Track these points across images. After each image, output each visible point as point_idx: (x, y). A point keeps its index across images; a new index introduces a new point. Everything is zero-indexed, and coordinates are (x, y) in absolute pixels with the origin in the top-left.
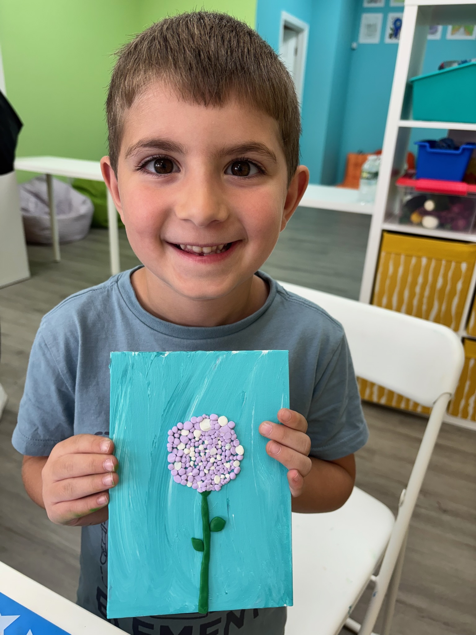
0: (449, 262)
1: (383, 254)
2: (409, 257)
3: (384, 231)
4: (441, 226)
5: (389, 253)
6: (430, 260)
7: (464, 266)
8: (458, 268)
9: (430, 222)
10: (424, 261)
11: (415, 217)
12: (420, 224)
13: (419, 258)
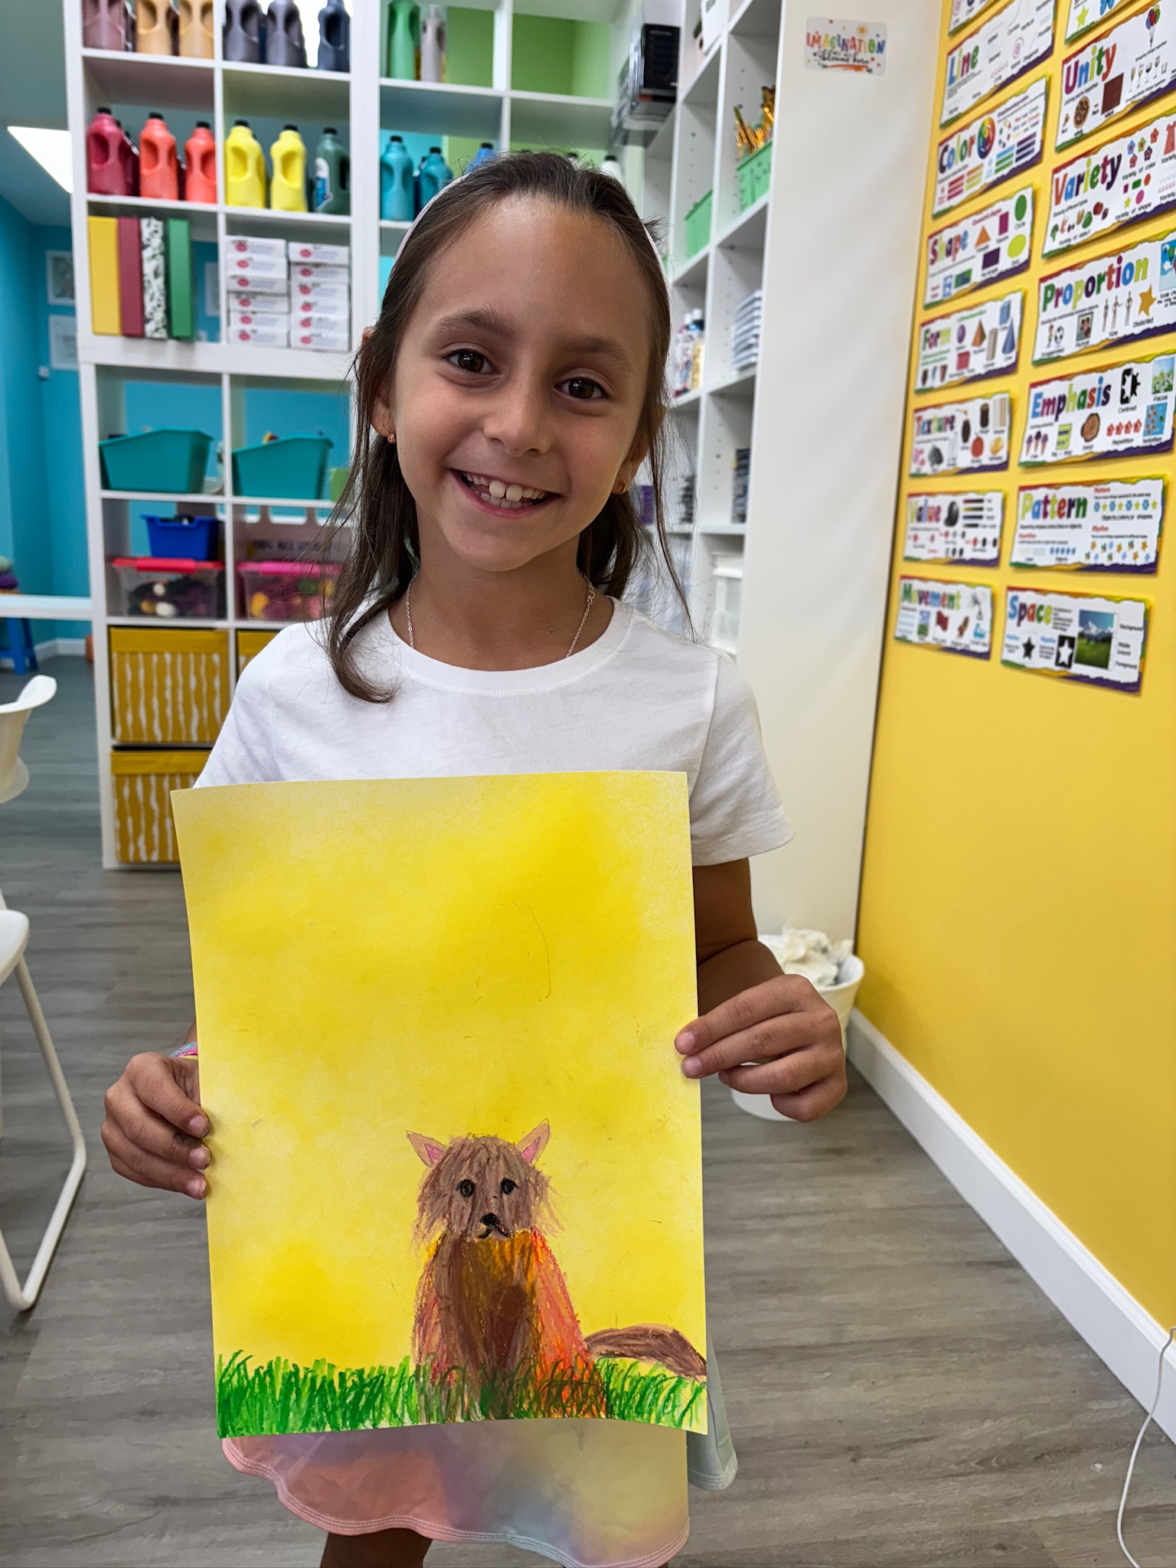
0: (198, 655)
1: (115, 656)
2: (147, 654)
3: (109, 627)
4: (180, 613)
5: (121, 654)
6: (173, 654)
7: (216, 658)
8: (210, 663)
9: (166, 609)
10: (168, 657)
11: (145, 606)
12: (154, 615)
13: (161, 654)
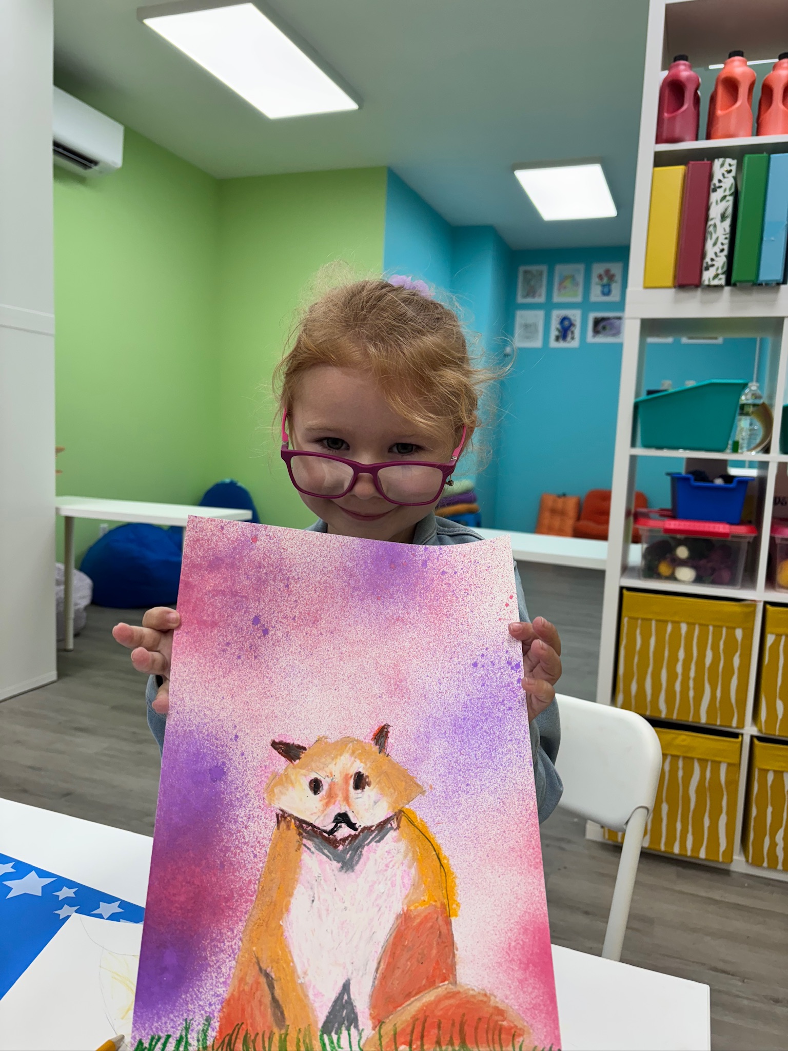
0: (718, 628)
1: (625, 621)
2: (662, 623)
3: (622, 589)
4: (699, 580)
5: (633, 619)
6: (691, 625)
7: (739, 633)
8: (731, 637)
9: (686, 574)
10: (684, 628)
11: (664, 569)
12: (672, 578)
13: (676, 624)
